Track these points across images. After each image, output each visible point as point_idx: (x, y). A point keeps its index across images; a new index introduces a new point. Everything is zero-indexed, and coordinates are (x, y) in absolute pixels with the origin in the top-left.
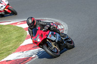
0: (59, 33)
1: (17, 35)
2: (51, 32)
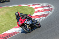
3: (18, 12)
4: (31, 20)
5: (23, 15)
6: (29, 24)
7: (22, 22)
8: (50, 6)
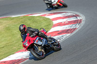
0: (46, 38)
1: (46, 24)
2: (38, 38)
3: (23, 25)
4: (45, 38)
5: (31, 29)
6: (41, 45)
7: (29, 41)
8: (78, 16)
